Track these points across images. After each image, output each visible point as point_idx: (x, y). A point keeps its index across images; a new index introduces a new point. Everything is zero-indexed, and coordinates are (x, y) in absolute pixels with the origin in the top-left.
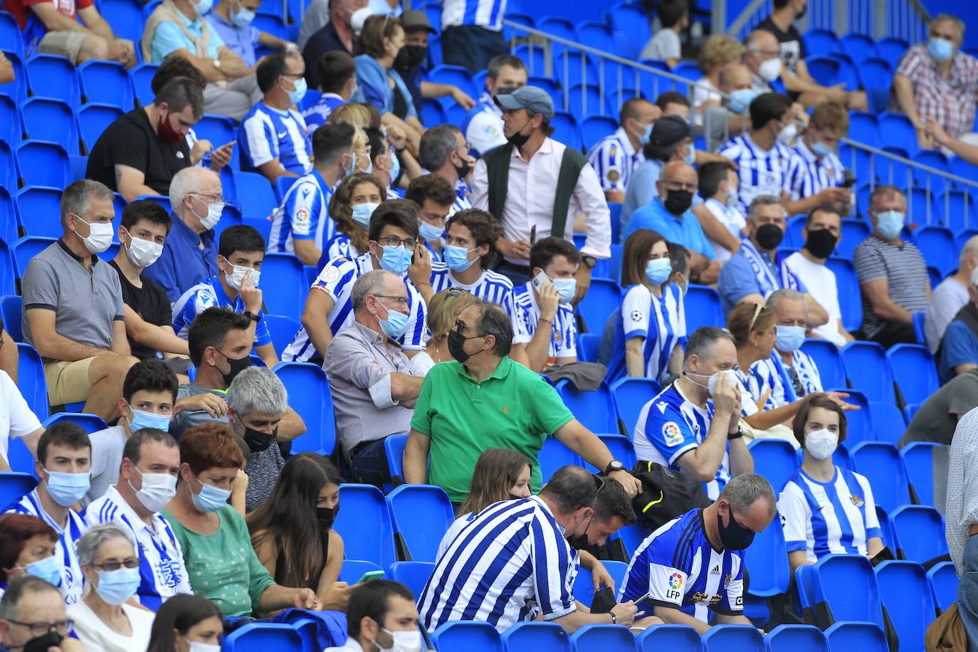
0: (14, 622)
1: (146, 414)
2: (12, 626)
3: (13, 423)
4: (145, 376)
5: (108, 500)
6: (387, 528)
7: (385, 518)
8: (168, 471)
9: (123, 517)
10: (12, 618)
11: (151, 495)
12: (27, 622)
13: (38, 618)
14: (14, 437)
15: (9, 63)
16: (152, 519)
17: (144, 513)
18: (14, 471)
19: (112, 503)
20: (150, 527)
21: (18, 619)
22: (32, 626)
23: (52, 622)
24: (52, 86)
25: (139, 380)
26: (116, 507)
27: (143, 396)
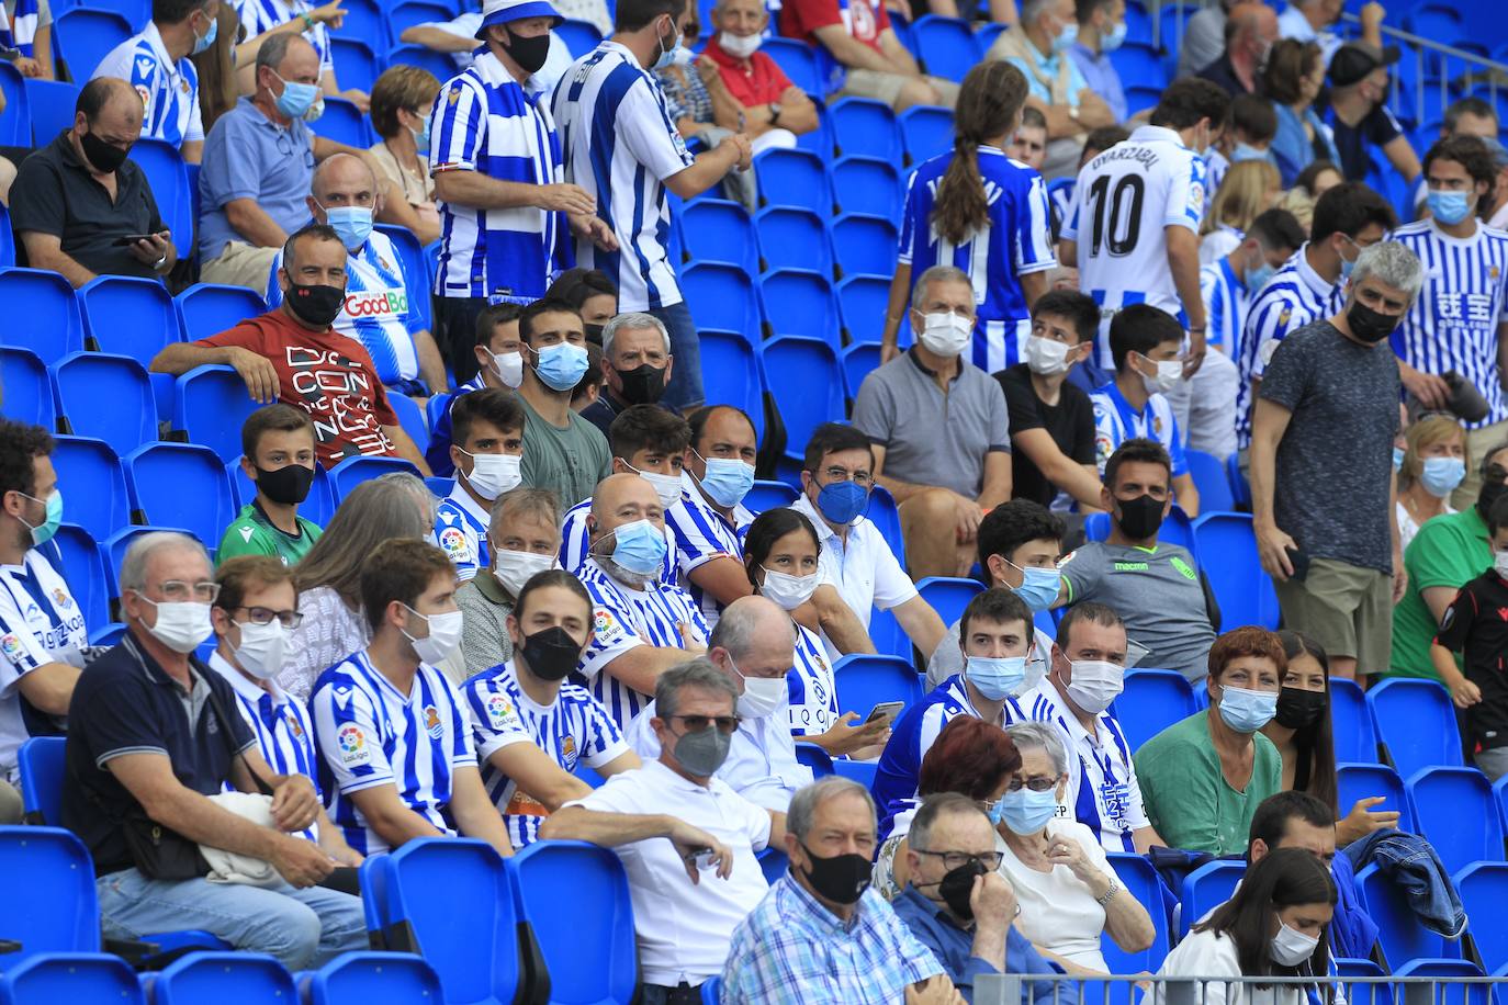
0: (924, 852)
2: (922, 858)
3: (879, 590)
5: (1040, 696)
6: (1368, 737)
7: (1365, 723)
8: (1104, 658)
9: (1061, 720)
10: (922, 847)
11: (1084, 690)
12: (941, 851)
13: (952, 846)
14: (882, 608)
15: (812, 106)
16: (1094, 720)
17: (1083, 716)
18: (881, 653)
19: (1046, 701)
20: (1092, 737)
21: (930, 848)
22: (944, 856)
23: (973, 852)
24: (864, 141)
26: (1052, 707)
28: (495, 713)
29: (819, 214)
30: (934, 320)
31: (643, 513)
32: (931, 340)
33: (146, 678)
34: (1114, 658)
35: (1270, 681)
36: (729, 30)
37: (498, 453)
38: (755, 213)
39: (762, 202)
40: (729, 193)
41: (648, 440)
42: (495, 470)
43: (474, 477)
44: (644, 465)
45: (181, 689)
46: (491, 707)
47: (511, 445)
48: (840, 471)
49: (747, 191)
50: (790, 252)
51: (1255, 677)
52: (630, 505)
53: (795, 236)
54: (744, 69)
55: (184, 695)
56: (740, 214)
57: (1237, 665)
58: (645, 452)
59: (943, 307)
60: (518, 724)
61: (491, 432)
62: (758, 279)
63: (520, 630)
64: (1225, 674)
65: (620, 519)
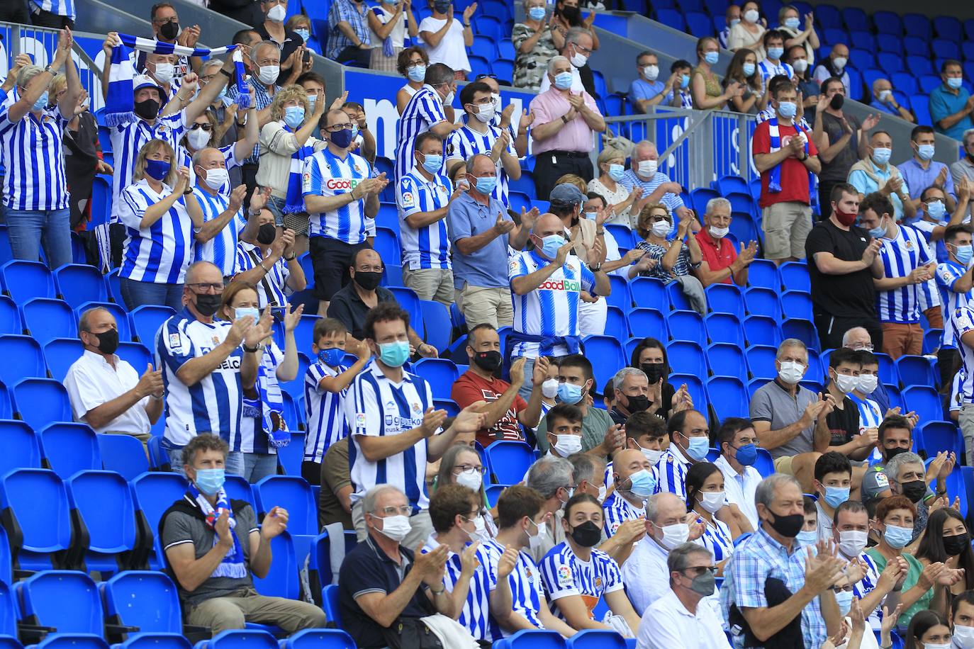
1: (834, 488)
4: (830, 463)
8: (856, 529)
11: (846, 546)
24: (761, 280)
25: (828, 466)
27: (831, 476)
28: (561, 576)
29: (738, 317)
30: (785, 365)
31: (642, 466)
32: (784, 376)
33: (377, 557)
34: (861, 528)
35: (910, 521)
36: (714, 225)
37: (569, 434)
38: (706, 316)
39: (709, 311)
40: (693, 307)
41: (648, 430)
42: (567, 442)
43: (557, 446)
44: (646, 443)
45: (396, 564)
46: (560, 572)
47: (576, 430)
48: (745, 439)
49: (702, 306)
50: (721, 335)
51: (903, 519)
52: (634, 463)
53: (723, 326)
54: (716, 246)
55: (398, 566)
56: (698, 317)
57: (894, 513)
58: (647, 436)
59: (790, 359)
60: (571, 584)
61: (565, 423)
62: (706, 348)
63: (569, 525)
64: (887, 518)
65: (632, 471)
